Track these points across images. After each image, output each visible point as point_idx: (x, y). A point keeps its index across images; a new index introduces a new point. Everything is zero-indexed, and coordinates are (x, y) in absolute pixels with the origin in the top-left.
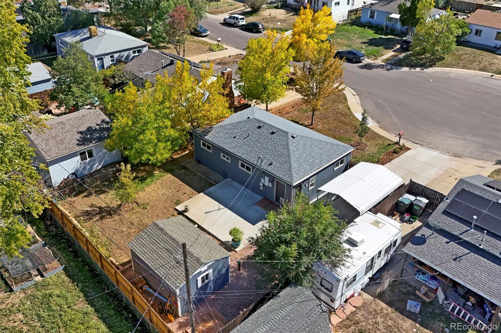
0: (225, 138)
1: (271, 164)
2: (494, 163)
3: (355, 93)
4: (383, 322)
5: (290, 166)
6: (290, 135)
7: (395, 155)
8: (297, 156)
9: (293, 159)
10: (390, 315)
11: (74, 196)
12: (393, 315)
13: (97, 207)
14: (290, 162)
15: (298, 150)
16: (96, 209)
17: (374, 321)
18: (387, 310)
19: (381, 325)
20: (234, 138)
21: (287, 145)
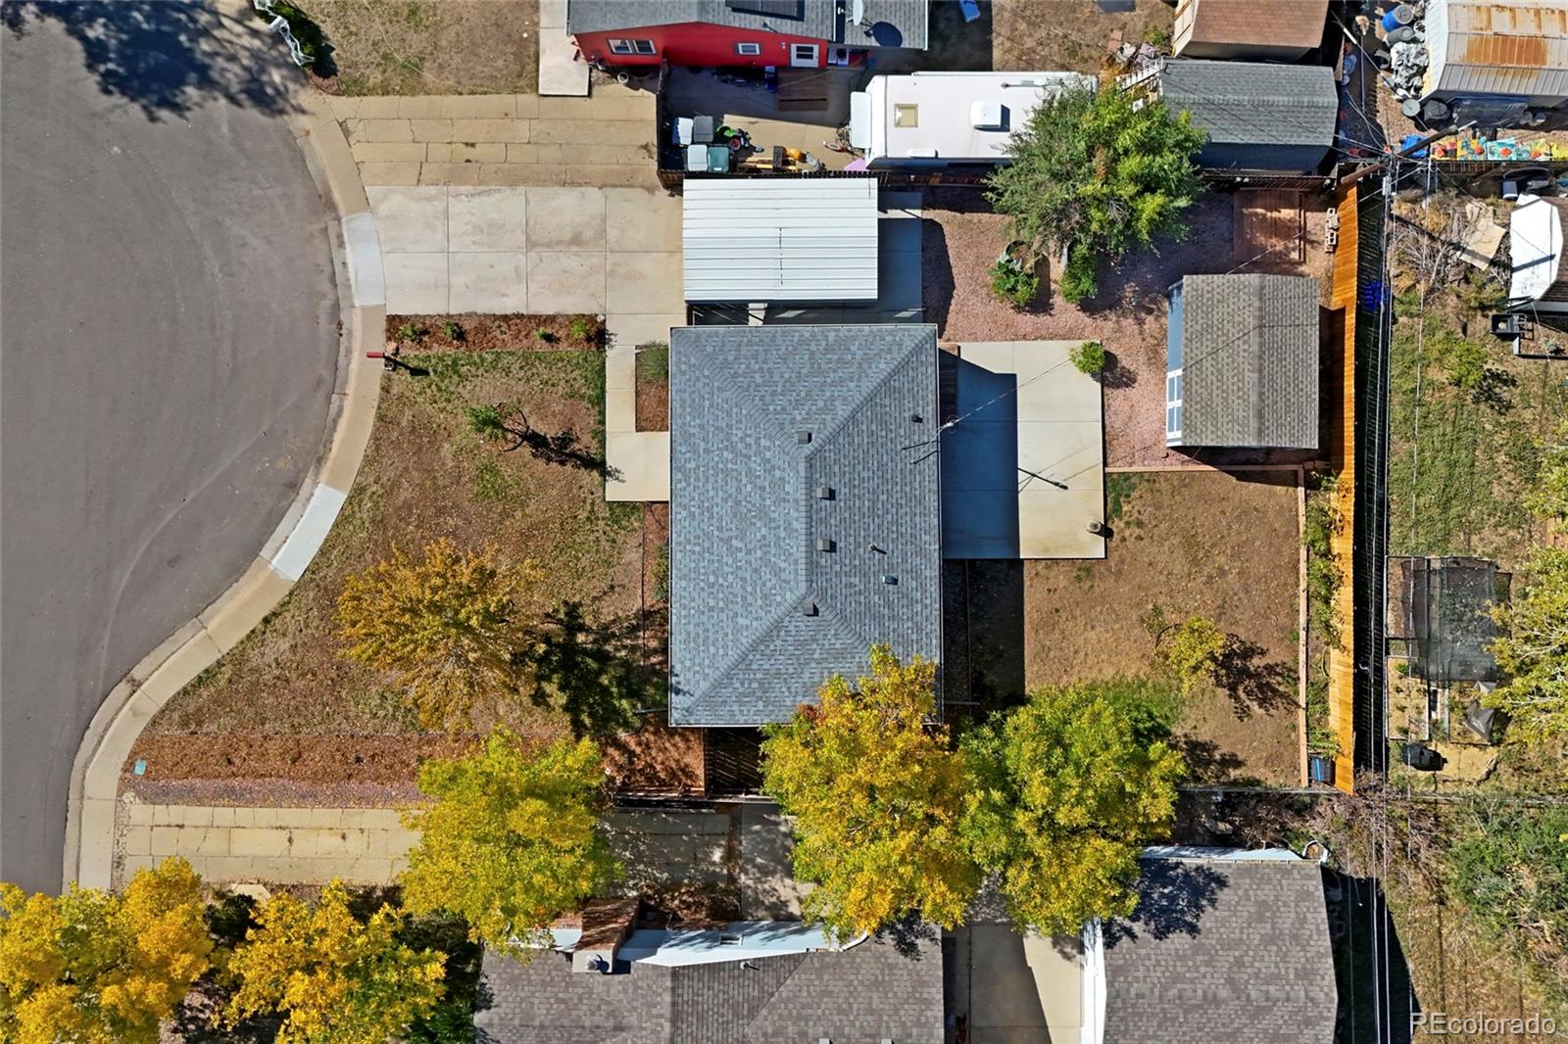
0: (912, 602)
1: (918, 420)
2: (286, 117)
3: (123, 688)
4: (1031, 35)
5: (895, 372)
6: (808, 449)
7: (467, 325)
8: (852, 385)
9: (868, 385)
10: (1009, 33)
11: (1258, 782)
12: (1005, 31)
13: (1237, 699)
14: (885, 382)
15: (832, 399)
16: (1243, 696)
17: (1040, 48)
18: (1002, 44)
19: (1037, 35)
20: (895, 581)
21: (843, 427)
